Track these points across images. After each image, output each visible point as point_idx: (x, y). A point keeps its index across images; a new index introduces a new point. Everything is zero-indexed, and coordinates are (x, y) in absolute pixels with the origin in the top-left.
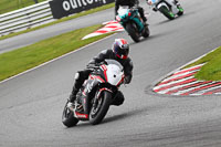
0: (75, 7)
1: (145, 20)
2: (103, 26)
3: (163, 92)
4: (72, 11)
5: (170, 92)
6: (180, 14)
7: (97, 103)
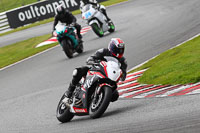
0: (29, 17)
1: (80, 37)
4: (27, 21)
6: (111, 31)
7: (98, 98)
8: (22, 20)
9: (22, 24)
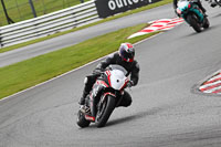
0: (121, 6)
2: (149, 25)
3: (210, 91)
4: (118, 10)
5: (217, 91)
8: (113, 9)
9: (112, 13)
